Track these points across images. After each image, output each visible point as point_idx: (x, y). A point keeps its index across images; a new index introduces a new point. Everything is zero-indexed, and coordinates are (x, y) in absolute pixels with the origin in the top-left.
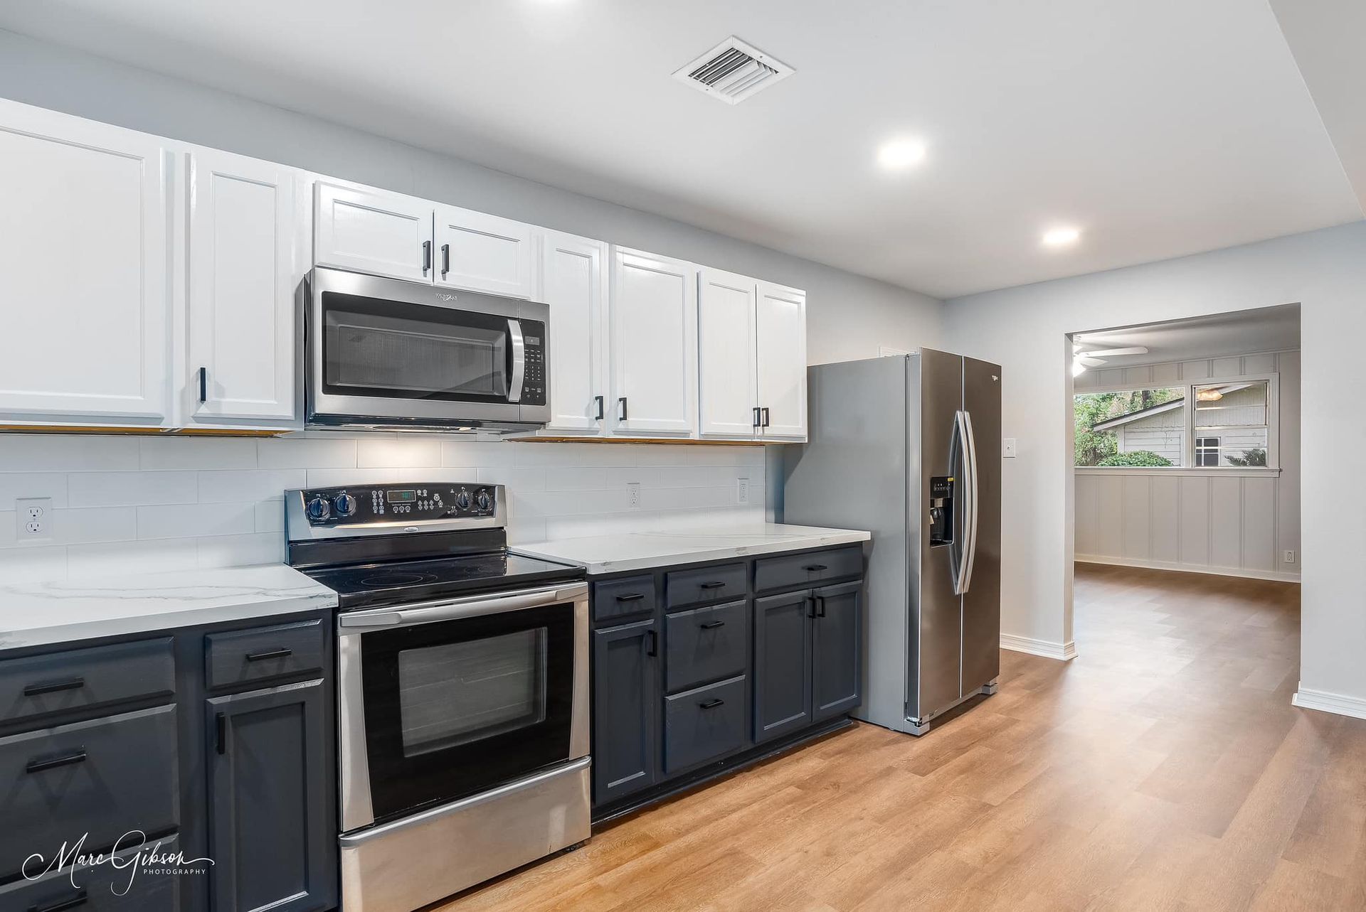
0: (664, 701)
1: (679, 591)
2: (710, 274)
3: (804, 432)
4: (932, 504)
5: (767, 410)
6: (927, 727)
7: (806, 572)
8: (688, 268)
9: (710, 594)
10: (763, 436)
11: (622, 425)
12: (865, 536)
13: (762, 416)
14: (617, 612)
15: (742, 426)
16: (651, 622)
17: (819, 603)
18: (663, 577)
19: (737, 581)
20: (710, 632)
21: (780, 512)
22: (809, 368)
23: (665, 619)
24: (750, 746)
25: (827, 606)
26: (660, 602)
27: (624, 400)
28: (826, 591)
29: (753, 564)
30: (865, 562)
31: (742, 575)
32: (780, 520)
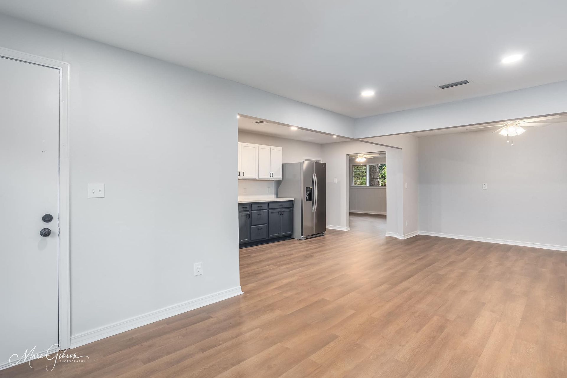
0: (251, 227)
1: (254, 207)
2: (261, 146)
3: (281, 178)
4: (306, 193)
5: (273, 173)
6: (305, 238)
7: (279, 206)
8: (256, 146)
9: (260, 208)
10: (272, 179)
11: (243, 177)
12: (293, 199)
13: (272, 175)
14: (243, 210)
15: (268, 177)
16: (249, 212)
17: (282, 212)
18: (251, 204)
19: (265, 206)
20: (260, 215)
21: (277, 196)
22: (283, 164)
23: (251, 212)
24: (267, 239)
25: (284, 213)
26: (250, 209)
27: (244, 172)
28: (284, 210)
29: (268, 203)
30: (293, 205)
31: (266, 205)
32: (277, 197)
